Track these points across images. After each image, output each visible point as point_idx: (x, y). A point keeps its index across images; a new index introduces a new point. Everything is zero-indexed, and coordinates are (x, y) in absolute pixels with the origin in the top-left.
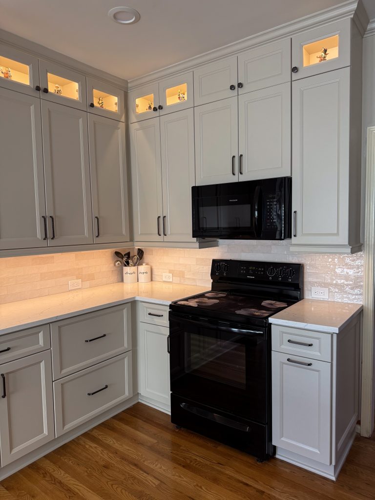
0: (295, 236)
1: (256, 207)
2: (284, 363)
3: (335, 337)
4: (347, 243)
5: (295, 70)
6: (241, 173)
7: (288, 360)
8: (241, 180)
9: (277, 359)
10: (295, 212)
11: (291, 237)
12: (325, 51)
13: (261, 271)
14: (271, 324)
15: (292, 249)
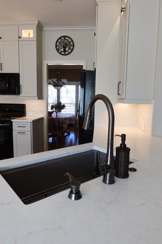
0: (21, 93)
1: (7, 83)
2: (17, 134)
3: (32, 123)
4: (37, 96)
5: (19, 37)
6: (2, 70)
7: (18, 132)
8: (2, 73)
9: (14, 133)
10: (21, 85)
11: (20, 94)
12: (29, 34)
13: (11, 107)
14: (12, 122)
15: (21, 98)
